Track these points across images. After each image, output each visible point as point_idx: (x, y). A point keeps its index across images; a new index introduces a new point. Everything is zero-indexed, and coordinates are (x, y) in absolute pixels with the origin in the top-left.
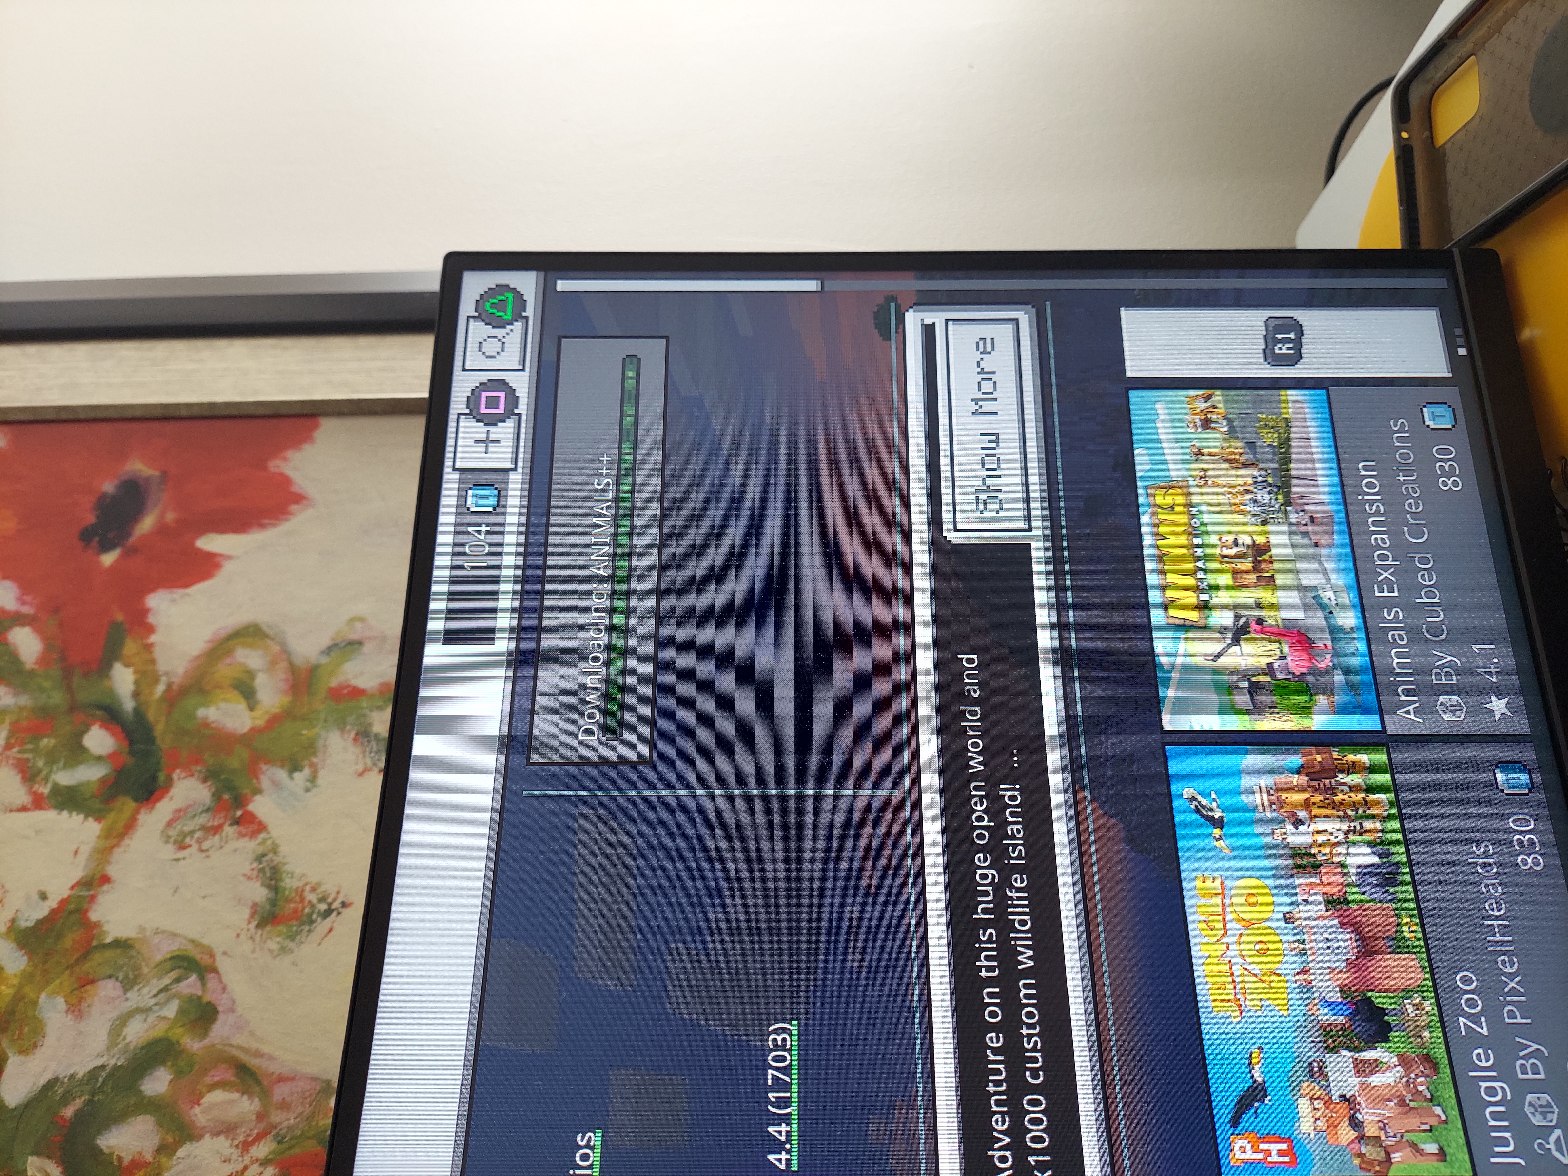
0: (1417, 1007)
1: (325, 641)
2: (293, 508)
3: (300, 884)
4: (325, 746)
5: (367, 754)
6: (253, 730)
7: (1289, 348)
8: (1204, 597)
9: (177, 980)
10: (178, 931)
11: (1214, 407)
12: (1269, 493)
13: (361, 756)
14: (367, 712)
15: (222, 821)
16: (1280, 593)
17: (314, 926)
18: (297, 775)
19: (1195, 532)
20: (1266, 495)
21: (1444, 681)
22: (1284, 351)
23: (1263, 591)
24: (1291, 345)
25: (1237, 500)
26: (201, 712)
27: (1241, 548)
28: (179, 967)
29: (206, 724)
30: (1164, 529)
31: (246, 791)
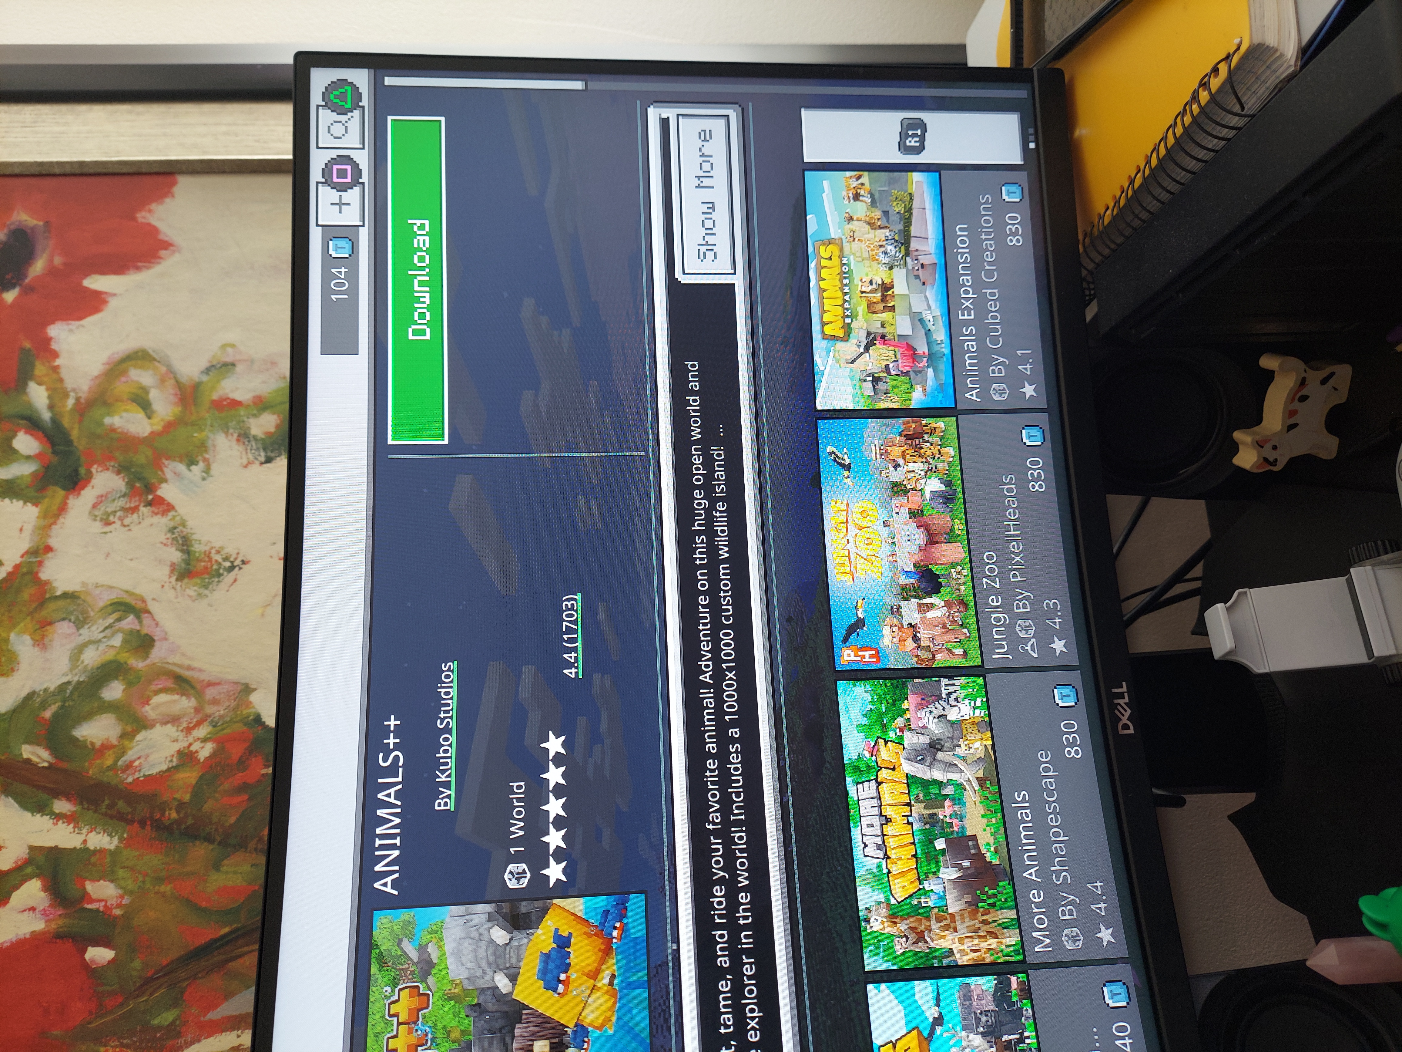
0: (959, 573)
1: (204, 364)
2: (162, 253)
3: (207, 548)
4: (214, 446)
5: (249, 451)
6: (152, 433)
7: (916, 142)
8: (848, 320)
9: (119, 620)
10: (115, 585)
11: (863, 184)
12: (895, 247)
13: (244, 453)
14: (245, 419)
15: (137, 503)
16: (898, 317)
17: (222, 577)
18: (193, 468)
19: (845, 275)
20: (893, 248)
21: (997, 375)
22: (913, 144)
23: (886, 316)
24: (917, 139)
25: (874, 253)
26: (107, 421)
27: (874, 286)
28: (119, 611)
29: (113, 430)
30: (824, 273)
31: (154, 481)
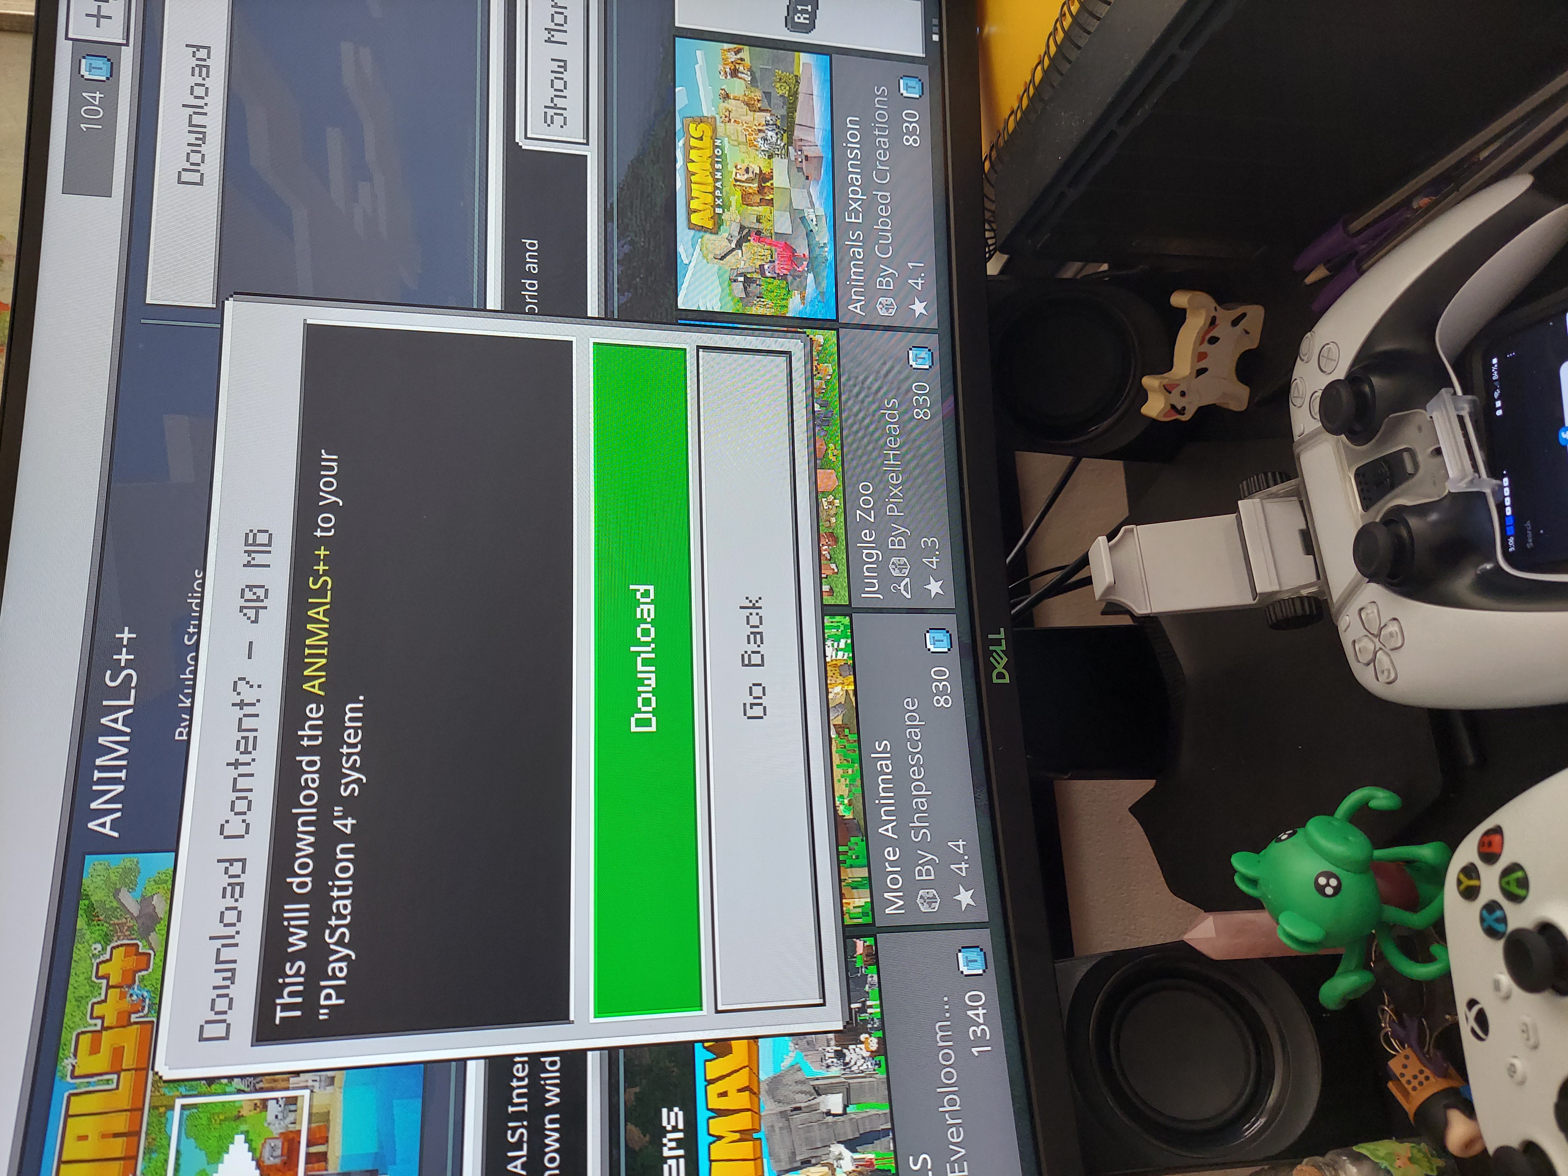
0: (830, 503)
7: (805, 18)
8: (719, 211)
11: (742, 59)
12: (777, 134)
16: (776, 213)
19: (717, 159)
20: (774, 135)
21: (884, 287)
22: (802, 20)
23: (763, 210)
24: (807, 16)
25: (752, 138)
27: (751, 175)
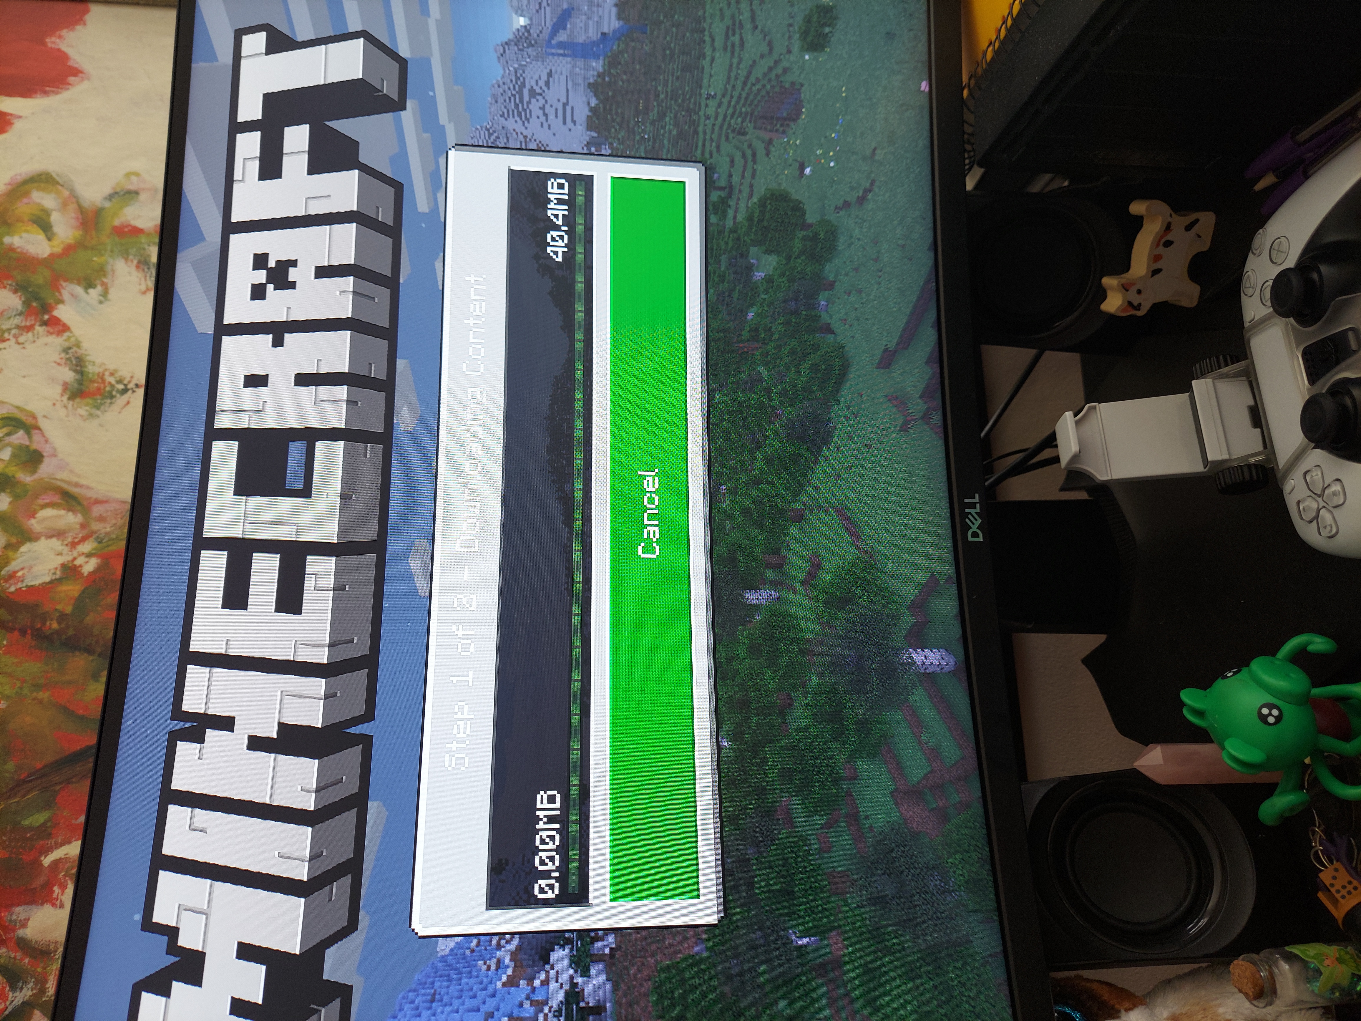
1: (107, 190)
2: (71, 79)
3: (101, 370)
4: (113, 271)
5: (148, 278)
6: (52, 255)
9: (9, 434)
10: (6, 400)
13: (143, 279)
14: (146, 246)
15: (33, 322)
17: (114, 399)
18: (91, 291)
26: (7, 240)
28: (9, 425)
29: (11, 249)
31: (51, 301)
